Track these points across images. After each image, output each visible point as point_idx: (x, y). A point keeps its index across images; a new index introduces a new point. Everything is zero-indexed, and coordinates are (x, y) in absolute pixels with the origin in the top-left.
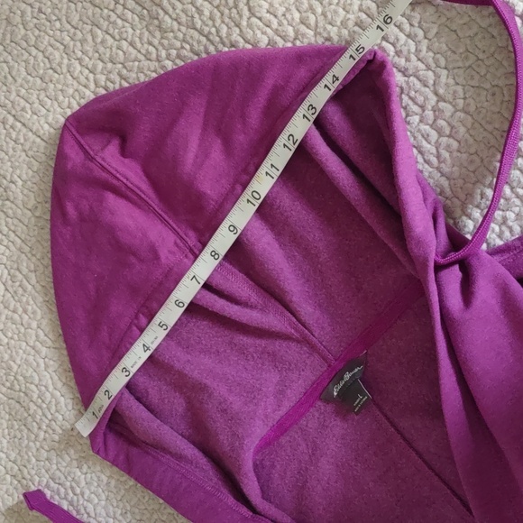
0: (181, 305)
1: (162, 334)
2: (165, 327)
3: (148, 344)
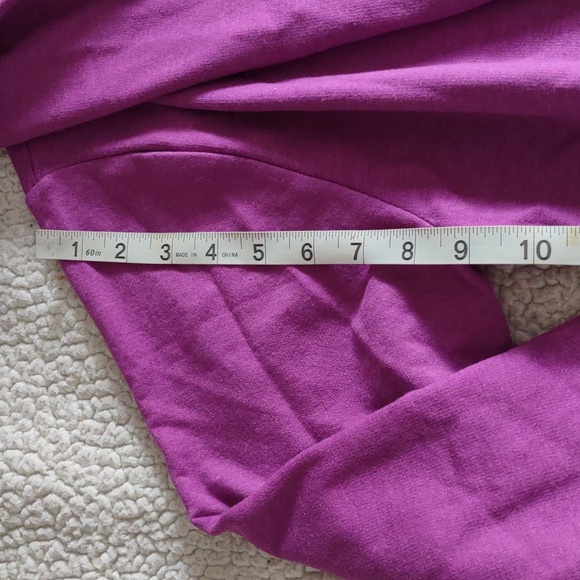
0: (307, 255)
2: (259, 255)
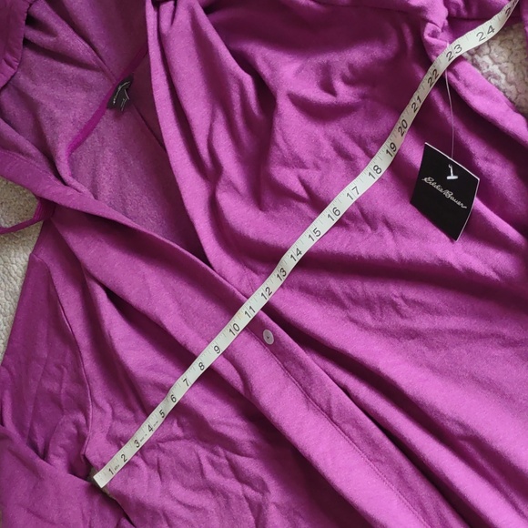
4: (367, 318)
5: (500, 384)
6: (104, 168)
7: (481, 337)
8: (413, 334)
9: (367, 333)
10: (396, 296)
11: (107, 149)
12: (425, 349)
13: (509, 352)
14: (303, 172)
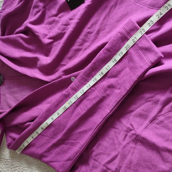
1: (37, 135)
3: (33, 137)
4: (87, 44)
5: (123, 14)
6: (9, 100)
7: (110, 12)
8: (98, 33)
9: (90, 47)
10: (87, 30)
11: (6, 95)
12: (103, 32)
13: (117, 7)
14: (47, 37)
